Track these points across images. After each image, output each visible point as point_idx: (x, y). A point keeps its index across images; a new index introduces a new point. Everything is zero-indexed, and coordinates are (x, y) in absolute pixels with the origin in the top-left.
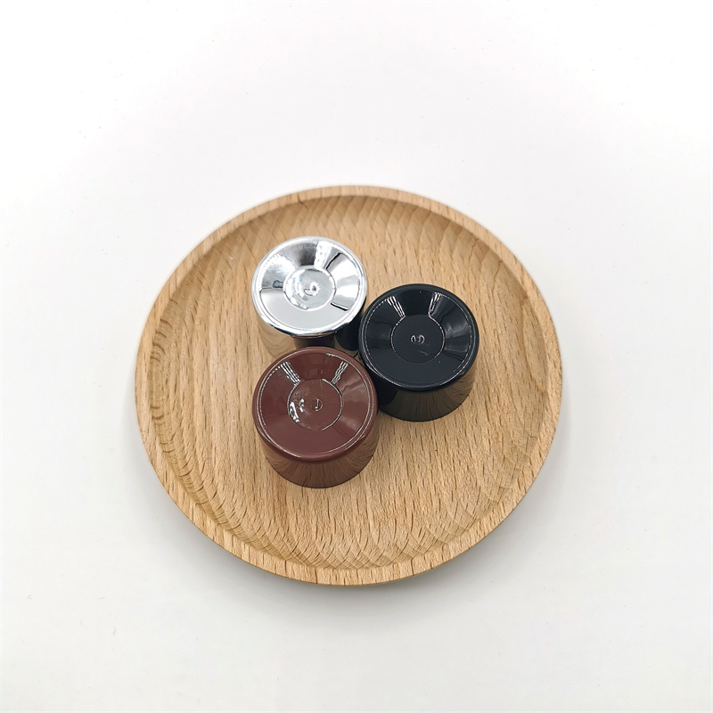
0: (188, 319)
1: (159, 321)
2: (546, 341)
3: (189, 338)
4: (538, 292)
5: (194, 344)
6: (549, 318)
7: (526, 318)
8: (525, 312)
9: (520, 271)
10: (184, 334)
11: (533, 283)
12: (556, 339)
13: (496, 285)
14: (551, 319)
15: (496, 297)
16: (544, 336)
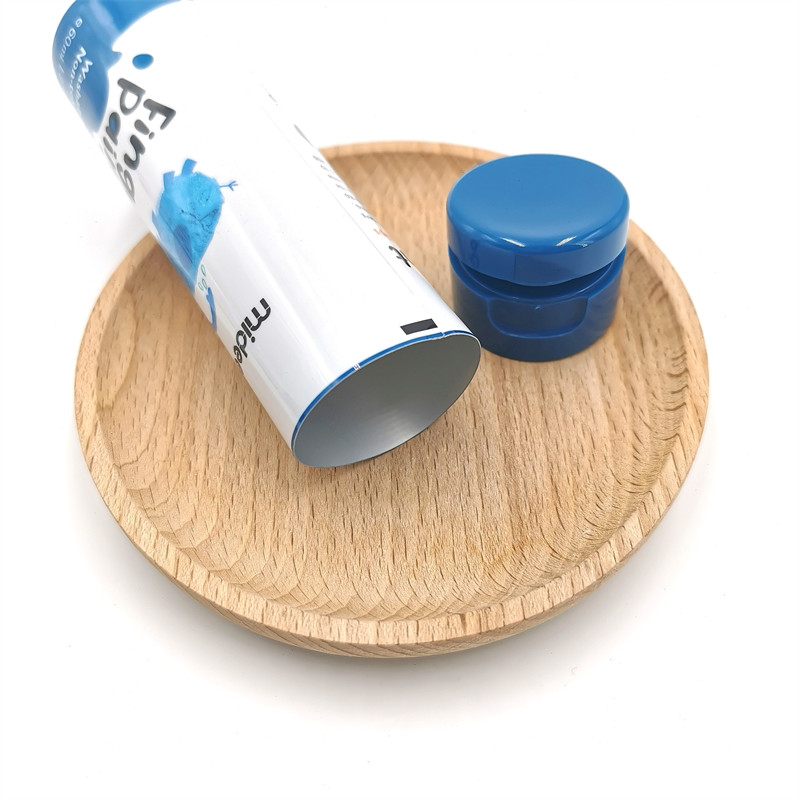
0: (644, 433)
1: (688, 400)
2: (98, 344)
3: (638, 410)
4: (79, 408)
5: (628, 403)
6: (81, 370)
7: (113, 390)
8: (112, 396)
9: (93, 444)
10: (646, 412)
11: (79, 423)
12: (82, 345)
13: (139, 452)
14: (77, 370)
15: (145, 437)
16: (98, 351)
